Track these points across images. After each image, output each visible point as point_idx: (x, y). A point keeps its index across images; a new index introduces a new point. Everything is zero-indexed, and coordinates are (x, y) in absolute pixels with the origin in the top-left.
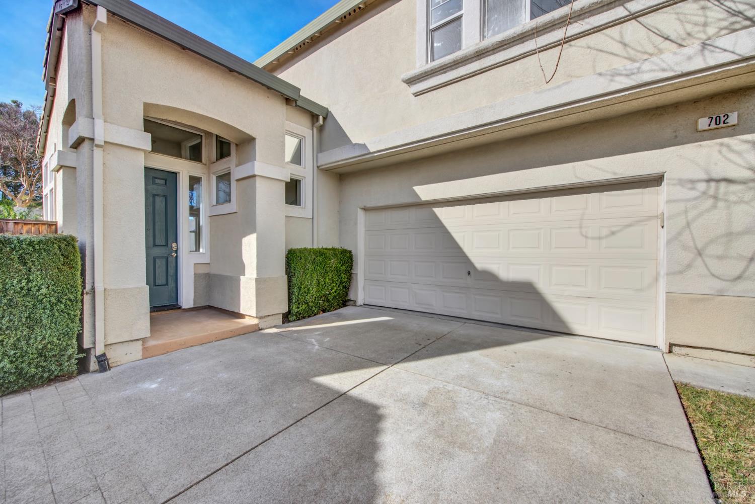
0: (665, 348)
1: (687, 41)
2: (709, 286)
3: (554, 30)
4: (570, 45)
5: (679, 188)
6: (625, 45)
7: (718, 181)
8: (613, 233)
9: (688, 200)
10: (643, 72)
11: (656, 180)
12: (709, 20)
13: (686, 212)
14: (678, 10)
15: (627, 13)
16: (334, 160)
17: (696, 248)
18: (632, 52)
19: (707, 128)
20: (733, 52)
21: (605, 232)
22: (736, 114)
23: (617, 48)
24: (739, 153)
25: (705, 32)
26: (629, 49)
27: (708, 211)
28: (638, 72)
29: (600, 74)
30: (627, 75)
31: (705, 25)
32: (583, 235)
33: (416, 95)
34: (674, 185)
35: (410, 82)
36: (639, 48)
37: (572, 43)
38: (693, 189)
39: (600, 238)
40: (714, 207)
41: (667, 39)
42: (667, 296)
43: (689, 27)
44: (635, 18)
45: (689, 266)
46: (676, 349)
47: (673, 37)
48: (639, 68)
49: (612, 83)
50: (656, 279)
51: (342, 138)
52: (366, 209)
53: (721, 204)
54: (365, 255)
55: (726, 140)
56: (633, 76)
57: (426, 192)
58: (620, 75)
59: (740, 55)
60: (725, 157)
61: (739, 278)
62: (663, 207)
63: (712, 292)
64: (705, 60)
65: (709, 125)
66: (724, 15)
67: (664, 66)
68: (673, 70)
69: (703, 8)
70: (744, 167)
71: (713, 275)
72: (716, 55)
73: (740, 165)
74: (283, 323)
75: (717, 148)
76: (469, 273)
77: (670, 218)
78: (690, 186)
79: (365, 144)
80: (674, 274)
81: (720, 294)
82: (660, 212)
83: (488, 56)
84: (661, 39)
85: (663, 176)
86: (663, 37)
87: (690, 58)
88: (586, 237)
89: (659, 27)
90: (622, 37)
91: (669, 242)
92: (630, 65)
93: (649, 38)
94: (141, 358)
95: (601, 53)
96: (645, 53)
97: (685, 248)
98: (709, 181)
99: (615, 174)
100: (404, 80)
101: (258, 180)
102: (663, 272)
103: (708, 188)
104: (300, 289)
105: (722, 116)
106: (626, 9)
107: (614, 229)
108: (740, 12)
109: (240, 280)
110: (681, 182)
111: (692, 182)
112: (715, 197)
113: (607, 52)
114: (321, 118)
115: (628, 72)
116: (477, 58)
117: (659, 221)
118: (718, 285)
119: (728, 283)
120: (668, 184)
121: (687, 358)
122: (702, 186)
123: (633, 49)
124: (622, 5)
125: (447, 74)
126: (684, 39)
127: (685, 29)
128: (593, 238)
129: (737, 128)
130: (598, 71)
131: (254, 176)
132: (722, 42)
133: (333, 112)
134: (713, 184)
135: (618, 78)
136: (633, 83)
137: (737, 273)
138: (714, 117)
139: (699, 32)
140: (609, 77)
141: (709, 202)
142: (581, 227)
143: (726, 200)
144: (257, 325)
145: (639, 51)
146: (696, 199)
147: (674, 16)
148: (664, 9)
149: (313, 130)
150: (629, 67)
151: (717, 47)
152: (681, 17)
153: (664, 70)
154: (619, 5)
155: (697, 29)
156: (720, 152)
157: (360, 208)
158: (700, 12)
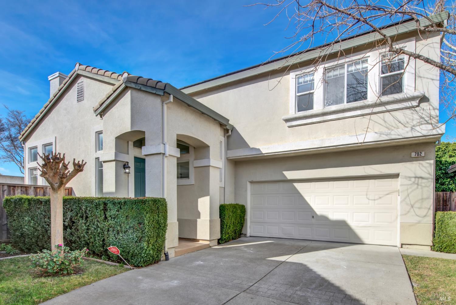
0: (399, 246)
1: (407, 125)
2: (416, 219)
3: (357, 110)
4: (364, 117)
5: (405, 179)
6: (385, 122)
7: (419, 178)
8: (380, 198)
9: (408, 185)
10: (391, 135)
11: (396, 176)
12: (414, 118)
13: (407, 190)
14: (404, 112)
15: (386, 110)
16: (238, 155)
17: (411, 204)
18: (388, 125)
19: (414, 156)
20: (421, 133)
21: (377, 197)
22: (424, 152)
23: (382, 122)
24: (425, 167)
25: (413, 122)
26: (386, 124)
27: (415, 190)
28: (390, 135)
29: (376, 133)
30: (386, 135)
31: (413, 120)
32: (367, 198)
33: (289, 127)
34: (403, 178)
35: (287, 121)
36: (390, 124)
37: (365, 116)
38: (410, 180)
39: (375, 200)
40: (417, 188)
41: (400, 122)
42: (400, 224)
43: (408, 120)
44: (389, 112)
45: (409, 212)
46: (404, 246)
47: (402, 122)
48: (390, 133)
49: (381, 137)
50: (397, 218)
51: (243, 144)
52: (252, 182)
53: (420, 187)
54: (251, 208)
55: (421, 162)
56: (388, 136)
57: (290, 175)
58: (383, 134)
59: (423, 134)
60: (420, 168)
61: (425, 216)
62: (399, 188)
63: (416, 222)
64: (412, 134)
65: (415, 156)
66: (419, 118)
67: (399, 133)
68: (402, 136)
69: (412, 113)
70: (427, 173)
71: (417, 215)
72: (416, 133)
73: (425, 172)
74: (218, 244)
75: (418, 164)
76: (313, 217)
77: (401, 192)
78: (409, 179)
79: (259, 149)
80: (403, 215)
81: (419, 222)
82: (398, 189)
83: (327, 115)
84: (398, 122)
85: (399, 174)
86: (399, 121)
87: (407, 132)
88: (369, 199)
89: (397, 117)
90: (384, 118)
91: (401, 202)
92: (387, 131)
93: (394, 120)
94: (174, 256)
95: (376, 123)
96: (392, 126)
97: (407, 204)
98: (415, 177)
99: (381, 172)
100: (284, 119)
101: (211, 168)
102: (399, 214)
103: (415, 180)
104: (226, 226)
105: (419, 152)
106: (385, 108)
107: (381, 196)
108: (423, 118)
109: (197, 221)
110: (406, 177)
111: (410, 177)
112: (418, 184)
113: (378, 123)
114: (230, 131)
115: (386, 134)
116: (322, 115)
117: (398, 193)
118: (418, 219)
119: (421, 218)
120: (401, 178)
121: (408, 249)
122: (413, 179)
123: (388, 124)
124: (384, 106)
125: (307, 120)
126: (406, 124)
127: (406, 120)
128: (372, 200)
129: (424, 157)
130: (375, 131)
131: (209, 166)
132: (417, 128)
133: (237, 129)
134: (417, 179)
135: (382, 136)
136: (388, 138)
137: (424, 214)
138: (417, 153)
139: (411, 122)
140: (379, 135)
141: (416, 186)
142: (367, 195)
143: (421, 186)
144: (209, 244)
145: (390, 125)
146: (411, 184)
147: (403, 114)
148: (399, 111)
149: (225, 137)
150: (387, 132)
151: (416, 130)
152: (405, 115)
153: (399, 135)
154: (383, 106)
155: (410, 121)
156: (419, 166)
157: (249, 182)
158: (411, 115)
